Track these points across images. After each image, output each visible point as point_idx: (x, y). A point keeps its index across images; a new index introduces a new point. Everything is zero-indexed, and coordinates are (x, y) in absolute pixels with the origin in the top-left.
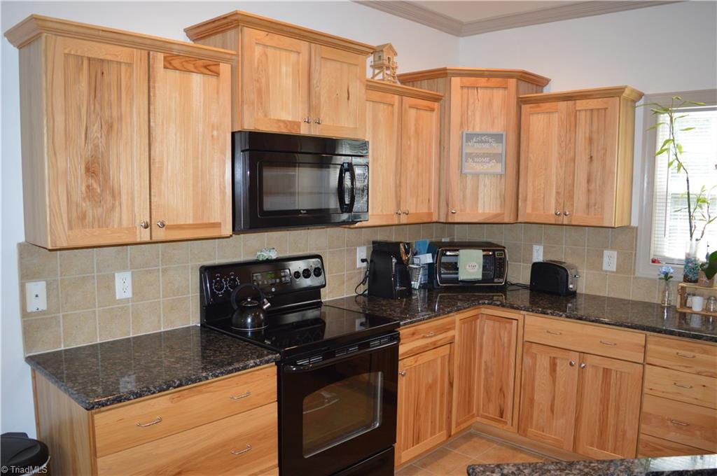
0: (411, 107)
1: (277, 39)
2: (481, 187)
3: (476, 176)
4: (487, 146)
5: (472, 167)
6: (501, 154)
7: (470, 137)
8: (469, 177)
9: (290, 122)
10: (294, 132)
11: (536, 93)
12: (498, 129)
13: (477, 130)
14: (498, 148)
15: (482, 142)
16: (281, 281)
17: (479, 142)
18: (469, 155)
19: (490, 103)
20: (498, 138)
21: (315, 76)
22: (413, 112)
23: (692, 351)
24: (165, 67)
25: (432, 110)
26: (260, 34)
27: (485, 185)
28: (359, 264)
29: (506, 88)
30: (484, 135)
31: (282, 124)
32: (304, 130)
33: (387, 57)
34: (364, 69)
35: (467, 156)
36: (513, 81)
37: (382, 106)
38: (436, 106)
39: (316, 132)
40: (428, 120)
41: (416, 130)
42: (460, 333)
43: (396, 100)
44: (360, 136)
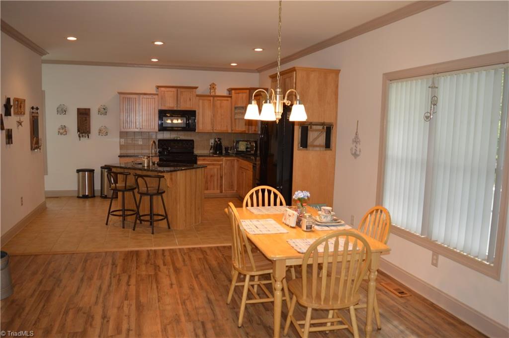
0: (218, 100)
1: (168, 89)
3: (239, 119)
5: (237, 116)
6: (243, 113)
7: (235, 108)
8: (237, 120)
9: (171, 107)
10: (173, 109)
12: (244, 105)
13: (239, 106)
14: (243, 111)
15: (239, 109)
19: (242, 97)
20: (243, 108)
21: (179, 96)
22: (219, 102)
24: (143, 98)
26: (163, 89)
27: (241, 122)
28: (211, 144)
29: (246, 93)
31: (169, 108)
32: (175, 109)
33: (213, 86)
34: (195, 92)
35: (235, 113)
36: (248, 91)
37: (206, 101)
38: (229, 99)
39: (179, 109)
40: (226, 104)
41: (221, 107)
42: (226, 164)
43: (212, 98)
44: (194, 109)
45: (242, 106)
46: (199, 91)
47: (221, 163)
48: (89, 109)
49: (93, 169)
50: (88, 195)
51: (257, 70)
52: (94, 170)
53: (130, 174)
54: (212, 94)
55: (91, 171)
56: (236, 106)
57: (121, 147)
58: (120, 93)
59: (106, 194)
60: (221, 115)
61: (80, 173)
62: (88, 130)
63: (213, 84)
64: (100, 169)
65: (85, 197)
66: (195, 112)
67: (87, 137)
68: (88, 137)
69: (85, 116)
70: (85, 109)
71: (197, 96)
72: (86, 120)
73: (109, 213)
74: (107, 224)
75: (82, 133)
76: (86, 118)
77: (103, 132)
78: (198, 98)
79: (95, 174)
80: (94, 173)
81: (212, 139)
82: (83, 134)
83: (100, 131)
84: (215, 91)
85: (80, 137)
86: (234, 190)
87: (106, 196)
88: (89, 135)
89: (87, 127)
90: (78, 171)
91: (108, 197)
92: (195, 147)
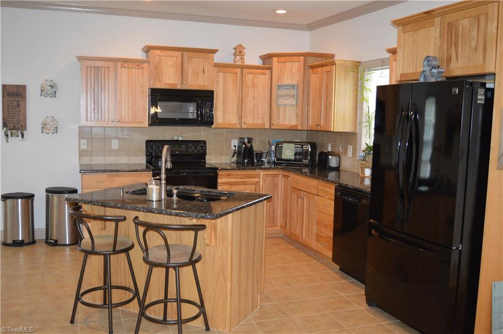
0: (248, 73)
2: (287, 112)
3: (285, 105)
4: (288, 91)
5: (282, 101)
6: (294, 95)
7: (280, 87)
8: (281, 107)
9: (172, 84)
10: (174, 88)
11: (317, 62)
12: (295, 82)
13: (285, 83)
14: (294, 92)
15: (287, 89)
16: (182, 149)
17: (285, 89)
18: (281, 95)
19: (291, 69)
20: (293, 86)
21: (185, 65)
22: (250, 76)
23: (327, 188)
24: (122, 67)
25: (265, 74)
26: (158, 52)
27: (289, 110)
28: (233, 148)
29: (298, 62)
30: (287, 85)
31: (168, 85)
32: (179, 87)
33: (239, 51)
34: (213, 59)
35: (279, 96)
36: (302, 58)
37: (229, 74)
38: (267, 72)
39: (185, 88)
40: (262, 79)
41: (253, 84)
42: (264, 181)
43: (239, 71)
44: (210, 88)
45: (291, 83)
46: (218, 58)
47: (258, 180)
48: (24, 87)
49: (32, 192)
50: (22, 241)
51: (307, 25)
52: (33, 196)
53: (125, 219)
54: (238, 63)
55: (30, 197)
56: (280, 84)
57: (82, 153)
58: (81, 59)
59: (55, 237)
60: (254, 99)
61: (8, 201)
62: (21, 123)
63: (240, 46)
64: (44, 193)
65: (17, 244)
66: (211, 93)
67: (20, 136)
68: (23, 136)
69: (17, 99)
70: (18, 86)
71: (217, 65)
72: (18, 105)
73: (78, 299)
74: (72, 322)
75: (11, 129)
76: (18, 102)
77: (49, 127)
78: (216, 69)
79: (35, 202)
80: (33, 200)
81: (234, 138)
82: (13, 131)
83: (44, 127)
84: (242, 59)
85: (7, 135)
86: (277, 226)
87: (56, 241)
88: (25, 133)
89: (21, 118)
90: (5, 197)
91: (59, 243)
92: (208, 152)
